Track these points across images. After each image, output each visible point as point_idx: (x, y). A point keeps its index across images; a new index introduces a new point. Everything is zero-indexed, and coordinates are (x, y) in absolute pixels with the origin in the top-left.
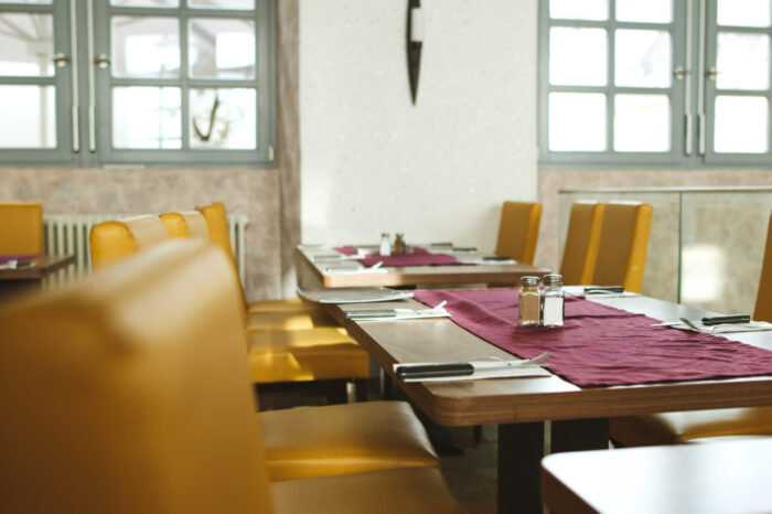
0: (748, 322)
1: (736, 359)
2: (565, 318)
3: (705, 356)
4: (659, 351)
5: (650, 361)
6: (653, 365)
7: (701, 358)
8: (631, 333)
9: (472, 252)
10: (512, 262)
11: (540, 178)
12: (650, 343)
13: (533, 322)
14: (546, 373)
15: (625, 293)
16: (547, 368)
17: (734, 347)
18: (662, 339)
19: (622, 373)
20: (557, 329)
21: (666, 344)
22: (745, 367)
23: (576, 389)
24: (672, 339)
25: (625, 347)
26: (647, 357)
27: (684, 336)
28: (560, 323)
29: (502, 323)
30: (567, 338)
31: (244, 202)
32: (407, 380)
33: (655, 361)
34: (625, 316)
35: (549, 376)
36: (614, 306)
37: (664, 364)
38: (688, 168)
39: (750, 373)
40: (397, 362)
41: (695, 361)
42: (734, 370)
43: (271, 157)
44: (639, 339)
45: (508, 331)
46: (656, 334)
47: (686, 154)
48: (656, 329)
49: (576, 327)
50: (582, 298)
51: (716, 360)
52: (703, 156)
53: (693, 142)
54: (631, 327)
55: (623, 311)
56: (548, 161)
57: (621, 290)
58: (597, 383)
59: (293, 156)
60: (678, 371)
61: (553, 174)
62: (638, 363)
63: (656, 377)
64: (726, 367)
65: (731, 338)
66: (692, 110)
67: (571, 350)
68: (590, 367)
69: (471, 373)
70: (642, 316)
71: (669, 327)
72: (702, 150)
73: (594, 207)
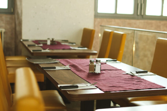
0: (147, 72)
1: (142, 84)
2: (101, 70)
3: (134, 83)
4: (123, 81)
5: (121, 84)
6: (121, 86)
7: (134, 84)
8: (117, 76)
9: (74, 44)
10: (86, 49)
11: (95, 21)
12: (122, 79)
13: (92, 72)
14: (96, 88)
15: (117, 62)
16: (96, 86)
17: (142, 81)
18: (125, 78)
19: (114, 88)
20: (99, 74)
21: (126, 79)
22: (143, 87)
23: (103, 92)
24: (127, 78)
25: (116, 80)
26: (121, 83)
27: (130, 77)
28: (100, 72)
29: (84, 72)
30: (101, 77)
31: (3, 25)
32: (62, 90)
33: (122, 84)
34: (117, 70)
35: (97, 89)
36: (114, 66)
37: (124, 85)
38: (138, 19)
39: (144, 88)
40: (59, 84)
41: (132, 84)
42: (141, 88)
43: (12, 11)
44: (119, 77)
45: (86, 74)
46: (123, 76)
47: (137, 15)
48: (124, 74)
49: (104, 73)
50: (106, 63)
51: (137, 84)
52: (142, 16)
53: (140, 12)
54: (118, 73)
55: (116, 68)
56: (97, 16)
57: (116, 61)
58: (108, 91)
59: (20, 12)
60: (127, 87)
61: (98, 20)
62: (119, 85)
63: (122, 89)
64: (139, 86)
65: (142, 77)
66: (140, 2)
67: (102, 81)
68: (107, 86)
69: (78, 88)
70: (121, 70)
71: (127, 74)
72: (142, 14)
73: (110, 32)
